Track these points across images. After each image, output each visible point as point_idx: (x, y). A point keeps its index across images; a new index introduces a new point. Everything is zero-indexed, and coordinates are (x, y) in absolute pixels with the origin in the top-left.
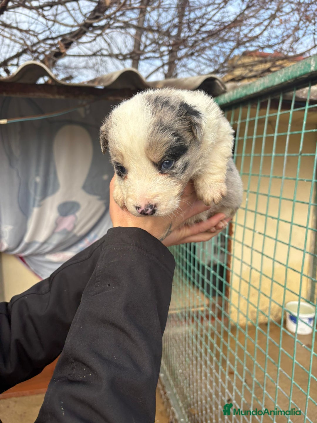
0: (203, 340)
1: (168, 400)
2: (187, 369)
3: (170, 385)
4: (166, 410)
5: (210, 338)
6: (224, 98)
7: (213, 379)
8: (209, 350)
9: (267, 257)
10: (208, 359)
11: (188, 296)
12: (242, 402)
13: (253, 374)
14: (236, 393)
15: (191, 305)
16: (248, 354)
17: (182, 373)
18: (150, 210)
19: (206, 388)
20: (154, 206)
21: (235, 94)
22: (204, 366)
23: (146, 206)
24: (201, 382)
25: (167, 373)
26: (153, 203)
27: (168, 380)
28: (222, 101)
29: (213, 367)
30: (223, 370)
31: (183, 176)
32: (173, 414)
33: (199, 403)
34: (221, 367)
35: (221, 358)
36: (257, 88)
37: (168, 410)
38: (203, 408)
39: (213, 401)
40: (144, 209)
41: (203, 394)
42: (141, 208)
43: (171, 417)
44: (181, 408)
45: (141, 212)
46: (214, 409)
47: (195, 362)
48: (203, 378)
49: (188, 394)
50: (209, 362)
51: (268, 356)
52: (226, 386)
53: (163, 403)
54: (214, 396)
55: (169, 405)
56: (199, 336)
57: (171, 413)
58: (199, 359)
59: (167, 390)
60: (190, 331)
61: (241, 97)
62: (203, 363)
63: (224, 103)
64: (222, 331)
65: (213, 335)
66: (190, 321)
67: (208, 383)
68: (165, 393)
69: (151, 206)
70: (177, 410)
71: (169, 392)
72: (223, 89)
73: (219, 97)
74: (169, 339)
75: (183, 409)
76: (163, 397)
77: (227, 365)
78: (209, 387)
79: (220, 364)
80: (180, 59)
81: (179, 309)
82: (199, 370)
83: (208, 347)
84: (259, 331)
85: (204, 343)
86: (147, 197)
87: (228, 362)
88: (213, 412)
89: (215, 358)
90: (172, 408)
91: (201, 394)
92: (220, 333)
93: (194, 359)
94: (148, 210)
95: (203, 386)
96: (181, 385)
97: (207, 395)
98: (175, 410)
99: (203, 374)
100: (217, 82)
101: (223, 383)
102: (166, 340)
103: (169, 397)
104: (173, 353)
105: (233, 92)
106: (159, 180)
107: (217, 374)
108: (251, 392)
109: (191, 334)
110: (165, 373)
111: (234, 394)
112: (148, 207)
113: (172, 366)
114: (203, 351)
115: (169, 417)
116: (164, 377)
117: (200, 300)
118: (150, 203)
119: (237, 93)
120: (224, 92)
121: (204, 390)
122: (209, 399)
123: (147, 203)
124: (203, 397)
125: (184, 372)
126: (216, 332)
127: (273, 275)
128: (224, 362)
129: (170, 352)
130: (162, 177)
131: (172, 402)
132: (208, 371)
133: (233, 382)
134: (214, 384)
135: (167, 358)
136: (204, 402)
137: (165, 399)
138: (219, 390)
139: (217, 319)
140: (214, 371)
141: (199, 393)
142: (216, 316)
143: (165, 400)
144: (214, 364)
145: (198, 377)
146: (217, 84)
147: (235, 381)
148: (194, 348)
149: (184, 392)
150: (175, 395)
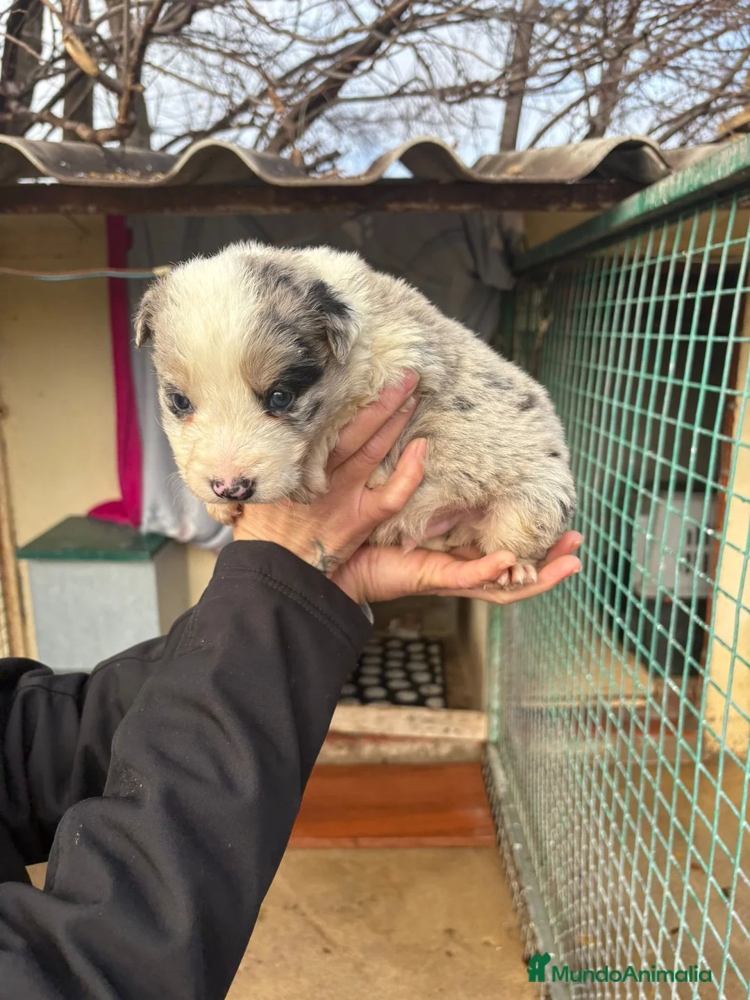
0: (593, 776)
1: (525, 904)
2: (564, 842)
3: (534, 871)
4: (520, 926)
5: (606, 775)
6: (657, 194)
7: (609, 873)
8: (604, 805)
9: (727, 595)
10: (600, 823)
11: (569, 672)
12: (660, 936)
13: (684, 873)
14: (651, 913)
15: (575, 693)
16: (679, 826)
17: (554, 848)
18: (242, 490)
19: (595, 890)
20: (250, 484)
21: (679, 182)
22: (593, 841)
23: (234, 480)
24: (587, 875)
25: (531, 844)
26: (250, 477)
27: (529, 859)
28: (653, 202)
29: (610, 844)
30: (628, 855)
31: (309, 426)
32: (534, 938)
33: (584, 923)
34: (624, 848)
35: (625, 825)
36: (723, 169)
37: (524, 928)
38: (590, 935)
39: (608, 923)
40: (230, 487)
41: (590, 902)
42: (223, 485)
43: (529, 944)
44: (552, 928)
45: (223, 492)
46: (609, 941)
47: (577, 828)
48: (592, 867)
49: (564, 899)
50: (602, 833)
51: (716, 837)
52: (632, 892)
53: (516, 910)
54: (610, 913)
55: (526, 918)
56: (586, 767)
57: (529, 936)
58: (585, 821)
59: (524, 883)
60: (571, 753)
61: (691, 190)
62: (592, 831)
63: (656, 205)
64: (630, 762)
65: (611, 768)
66: (572, 729)
67: (599, 879)
68: (521, 888)
69: (245, 483)
70: (541, 931)
71: (529, 888)
72: (662, 167)
73: (648, 190)
74: (535, 766)
75: (556, 930)
76: (516, 897)
77: (637, 845)
78: (601, 889)
79: (622, 839)
80: (632, 78)
81: (553, 699)
82: (584, 847)
83: (602, 796)
84: (701, 773)
85: (595, 785)
86: (237, 463)
87: (639, 839)
88: (607, 948)
89: (613, 825)
90: (532, 925)
91: (587, 903)
92: (625, 766)
93: (576, 818)
94: (238, 489)
95: (590, 884)
96: (551, 875)
97: (598, 906)
98: (537, 930)
99: (591, 857)
100: (647, 150)
101: (626, 885)
102: (529, 768)
103: (528, 899)
104: (540, 798)
105: (676, 179)
106: (264, 428)
107: (616, 862)
108: (679, 915)
109: (571, 761)
110: (524, 843)
111: (646, 914)
112: (238, 484)
113: (537, 830)
114: (592, 803)
115: (524, 943)
116: (522, 851)
117: (592, 684)
118: (244, 474)
119: (683, 179)
120: (665, 175)
121: (592, 895)
122: (600, 917)
123: (237, 476)
124: (590, 910)
125: (558, 847)
126: (619, 764)
127: (736, 640)
128: (631, 835)
129: (535, 795)
130: (270, 424)
131: (532, 910)
132: (600, 852)
133: (646, 885)
134: (611, 885)
135: (529, 808)
136: (591, 921)
137: (519, 901)
138: (620, 899)
139: (621, 732)
140: (612, 854)
141: (584, 899)
142: (619, 724)
143: (520, 904)
144: (611, 836)
145: (583, 863)
146: (648, 156)
147: (649, 885)
148: (577, 795)
149: (557, 892)
150: (542, 895)
